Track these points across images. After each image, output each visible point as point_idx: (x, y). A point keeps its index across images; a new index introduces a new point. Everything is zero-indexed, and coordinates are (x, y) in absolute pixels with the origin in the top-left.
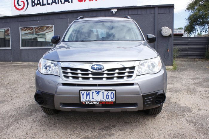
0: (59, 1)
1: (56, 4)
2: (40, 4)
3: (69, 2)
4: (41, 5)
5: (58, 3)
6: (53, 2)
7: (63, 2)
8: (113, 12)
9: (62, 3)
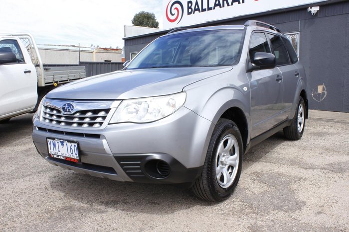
0: (225, 2)
1: (221, 7)
2: (198, 9)
3: (239, 3)
4: (200, 12)
5: (224, 6)
6: (216, 5)
7: (230, 3)
8: (312, 12)
9: (228, 5)
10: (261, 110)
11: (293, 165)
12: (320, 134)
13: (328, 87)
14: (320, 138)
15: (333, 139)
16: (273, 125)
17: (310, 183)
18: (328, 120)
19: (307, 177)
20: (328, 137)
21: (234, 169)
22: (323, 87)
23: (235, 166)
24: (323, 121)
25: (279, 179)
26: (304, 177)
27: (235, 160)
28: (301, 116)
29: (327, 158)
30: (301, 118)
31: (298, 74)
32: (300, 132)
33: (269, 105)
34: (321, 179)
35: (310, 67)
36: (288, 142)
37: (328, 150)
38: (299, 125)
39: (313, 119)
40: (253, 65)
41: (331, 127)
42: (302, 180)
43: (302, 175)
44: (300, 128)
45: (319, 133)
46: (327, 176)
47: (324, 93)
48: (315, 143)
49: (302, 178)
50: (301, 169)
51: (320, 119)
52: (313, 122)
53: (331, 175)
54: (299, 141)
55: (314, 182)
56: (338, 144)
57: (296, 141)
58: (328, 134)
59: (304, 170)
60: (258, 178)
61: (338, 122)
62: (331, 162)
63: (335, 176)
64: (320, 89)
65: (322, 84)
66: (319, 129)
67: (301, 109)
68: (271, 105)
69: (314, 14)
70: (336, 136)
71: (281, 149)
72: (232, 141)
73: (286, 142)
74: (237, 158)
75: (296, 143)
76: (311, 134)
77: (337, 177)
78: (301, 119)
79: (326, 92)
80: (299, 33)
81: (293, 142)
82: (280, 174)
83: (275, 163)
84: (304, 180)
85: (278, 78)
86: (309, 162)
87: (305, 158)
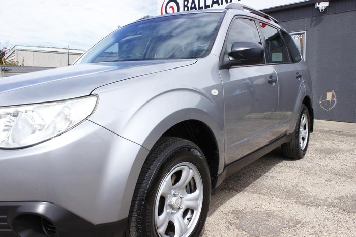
10: (258, 118)
11: (289, 198)
12: (328, 152)
13: (339, 94)
14: (328, 156)
15: (344, 158)
16: (268, 140)
17: (311, 231)
18: (338, 133)
19: (307, 219)
20: (338, 155)
21: (195, 212)
22: (333, 94)
23: (197, 208)
24: (332, 133)
25: (267, 223)
26: (303, 221)
27: (197, 199)
28: (305, 129)
29: (337, 186)
30: (304, 131)
31: (300, 76)
32: (303, 149)
33: (266, 113)
34: (328, 223)
35: (317, 71)
36: (287, 162)
37: (337, 174)
38: (301, 140)
39: (321, 131)
40: (231, 59)
41: (342, 141)
42: (299, 226)
43: (300, 216)
44: (302, 145)
45: (327, 149)
46: (336, 218)
47: (334, 101)
48: (322, 164)
49: (299, 222)
50: (300, 205)
51: (328, 132)
52: (321, 135)
53: (342, 217)
54: (301, 160)
55: (317, 229)
56: (351, 165)
57: (297, 161)
58: (338, 151)
59: (304, 207)
60: (237, 221)
61: (350, 135)
62: (342, 194)
63: (348, 219)
64: (329, 96)
65: (331, 91)
66: (327, 144)
67: (304, 121)
68: (268, 113)
69: (322, 10)
70: (348, 154)
71: (276, 172)
72: (189, 172)
73: (284, 162)
74: (199, 196)
75: (297, 163)
76: (316, 150)
77: (351, 220)
78: (303, 133)
79: (336, 100)
80: (305, 32)
81: (294, 162)
82: (269, 214)
83: (265, 195)
84: (303, 226)
85: (271, 79)
86: (311, 194)
87: (307, 187)
